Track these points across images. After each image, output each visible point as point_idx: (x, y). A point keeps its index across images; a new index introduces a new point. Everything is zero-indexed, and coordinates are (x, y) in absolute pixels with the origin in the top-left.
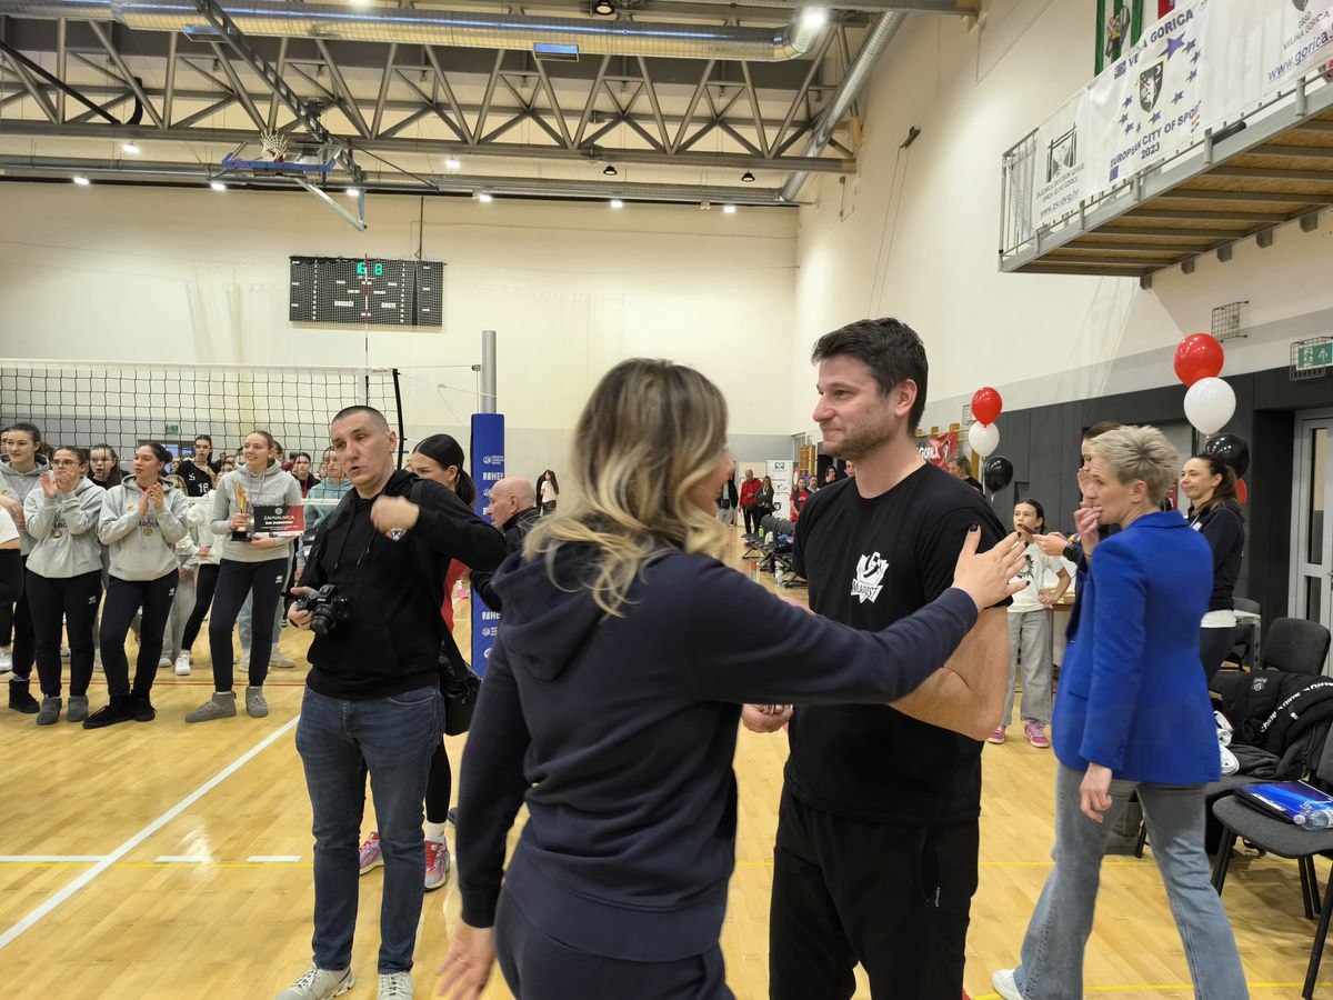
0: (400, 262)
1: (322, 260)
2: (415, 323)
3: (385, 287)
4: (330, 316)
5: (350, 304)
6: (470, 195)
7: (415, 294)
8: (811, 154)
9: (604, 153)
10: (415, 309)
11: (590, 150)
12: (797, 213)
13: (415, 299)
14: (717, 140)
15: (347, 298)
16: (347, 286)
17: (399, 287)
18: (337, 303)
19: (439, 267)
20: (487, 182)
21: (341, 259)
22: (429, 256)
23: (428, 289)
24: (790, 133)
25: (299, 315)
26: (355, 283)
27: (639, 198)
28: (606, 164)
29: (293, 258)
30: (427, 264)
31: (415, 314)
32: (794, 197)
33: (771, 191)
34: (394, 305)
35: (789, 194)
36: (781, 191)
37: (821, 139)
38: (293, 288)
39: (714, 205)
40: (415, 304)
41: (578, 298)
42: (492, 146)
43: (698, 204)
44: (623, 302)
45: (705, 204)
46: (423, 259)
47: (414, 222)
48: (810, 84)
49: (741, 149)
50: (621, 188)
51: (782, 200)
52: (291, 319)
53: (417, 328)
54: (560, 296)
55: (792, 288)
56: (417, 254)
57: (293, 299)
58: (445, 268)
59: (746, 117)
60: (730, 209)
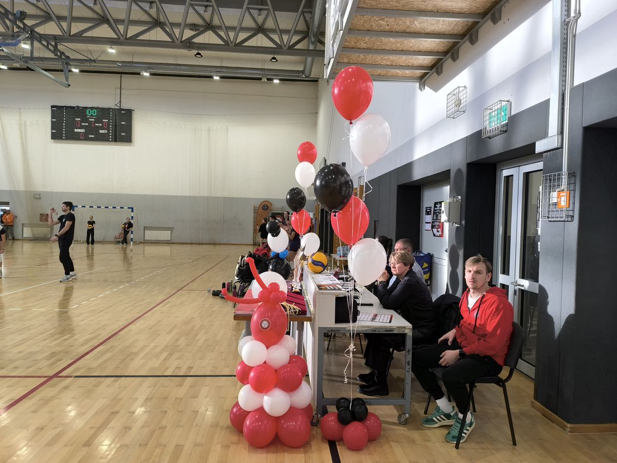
0: (109, 109)
1: (67, 107)
2: (116, 141)
3: (102, 122)
4: (73, 137)
5: (82, 131)
6: (139, 74)
7: (116, 125)
8: (311, 47)
9: (195, 45)
10: (116, 133)
11: (188, 44)
12: (317, 85)
13: (116, 128)
14: (261, 41)
15: (81, 127)
16: (81, 122)
18: (76, 130)
19: (129, 112)
20: (148, 66)
21: (78, 107)
22: (125, 106)
23: (124, 123)
24: (296, 38)
25: (56, 136)
26: (85, 119)
27: (231, 76)
28: (195, 52)
29: (52, 107)
30: (123, 110)
31: (116, 136)
32: (310, 74)
33: (298, 72)
34: (106, 131)
35: (307, 73)
36: (303, 72)
37: (313, 39)
38: (52, 122)
39: (268, 79)
40: (116, 130)
41: (203, 128)
42: (133, 41)
43: (260, 79)
44: (227, 130)
45: (264, 80)
46: (121, 107)
47: (118, 88)
48: (304, 8)
49: (272, 45)
50: (219, 70)
51: (304, 76)
52: (52, 138)
53: (118, 143)
54: (194, 127)
55: (315, 124)
56: (119, 105)
57: (52, 129)
58: (133, 112)
59: (274, 28)
60: (276, 81)
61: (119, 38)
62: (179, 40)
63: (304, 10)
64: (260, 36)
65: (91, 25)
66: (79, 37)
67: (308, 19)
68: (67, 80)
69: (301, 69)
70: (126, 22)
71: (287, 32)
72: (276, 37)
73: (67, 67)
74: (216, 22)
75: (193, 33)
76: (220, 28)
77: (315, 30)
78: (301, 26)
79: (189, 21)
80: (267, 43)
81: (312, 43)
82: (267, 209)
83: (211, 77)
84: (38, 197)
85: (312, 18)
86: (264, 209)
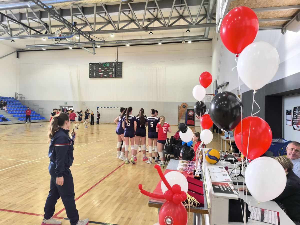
0: (113, 63)
1: (96, 63)
2: (115, 77)
3: (110, 69)
4: (98, 76)
5: (102, 73)
6: (125, 46)
7: (115, 70)
8: (208, 22)
9: (149, 29)
10: (115, 74)
11: (146, 28)
12: (212, 42)
14: (182, 22)
17: (113, 69)
18: (99, 73)
19: (121, 63)
20: (129, 41)
21: (100, 63)
22: (119, 61)
23: (119, 69)
24: (200, 18)
25: (91, 76)
26: (103, 68)
27: (167, 42)
28: (149, 32)
29: (90, 64)
30: (119, 63)
31: (115, 75)
32: (208, 36)
33: (201, 36)
34: (111, 73)
35: (206, 36)
36: (204, 36)
37: (209, 18)
38: (90, 70)
39: (186, 42)
40: (115, 72)
41: (154, 69)
42: (122, 30)
43: (182, 42)
44: (165, 68)
45: (184, 42)
46: (118, 62)
47: (116, 53)
48: (204, 2)
49: (187, 24)
50: (161, 40)
51: (204, 38)
52: (90, 77)
53: (116, 78)
54: (149, 68)
55: (210, 62)
56: (117, 61)
57: (90, 73)
58: (123, 64)
59: (188, 15)
60: (190, 42)
61: (115, 30)
62: (142, 27)
63: (204, 3)
64: (181, 20)
65: (104, 25)
66: (99, 31)
67: (206, 8)
68: (94, 51)
69: (203, 34)
70: (118, 22)
71: (195, 16)
72: (189, 19)
73: (94, 45)
74: (159, 16)
75: (149, 23)
76: (161, 18)
77: (210, 13)
78: (203, 12)
79: (146, 17)
80: (185, 23)
81: (209, 20)
82: (185, 107)
83: (157, 44)
84: (84, 103)
85: (209, 7)
86: (183, 107)
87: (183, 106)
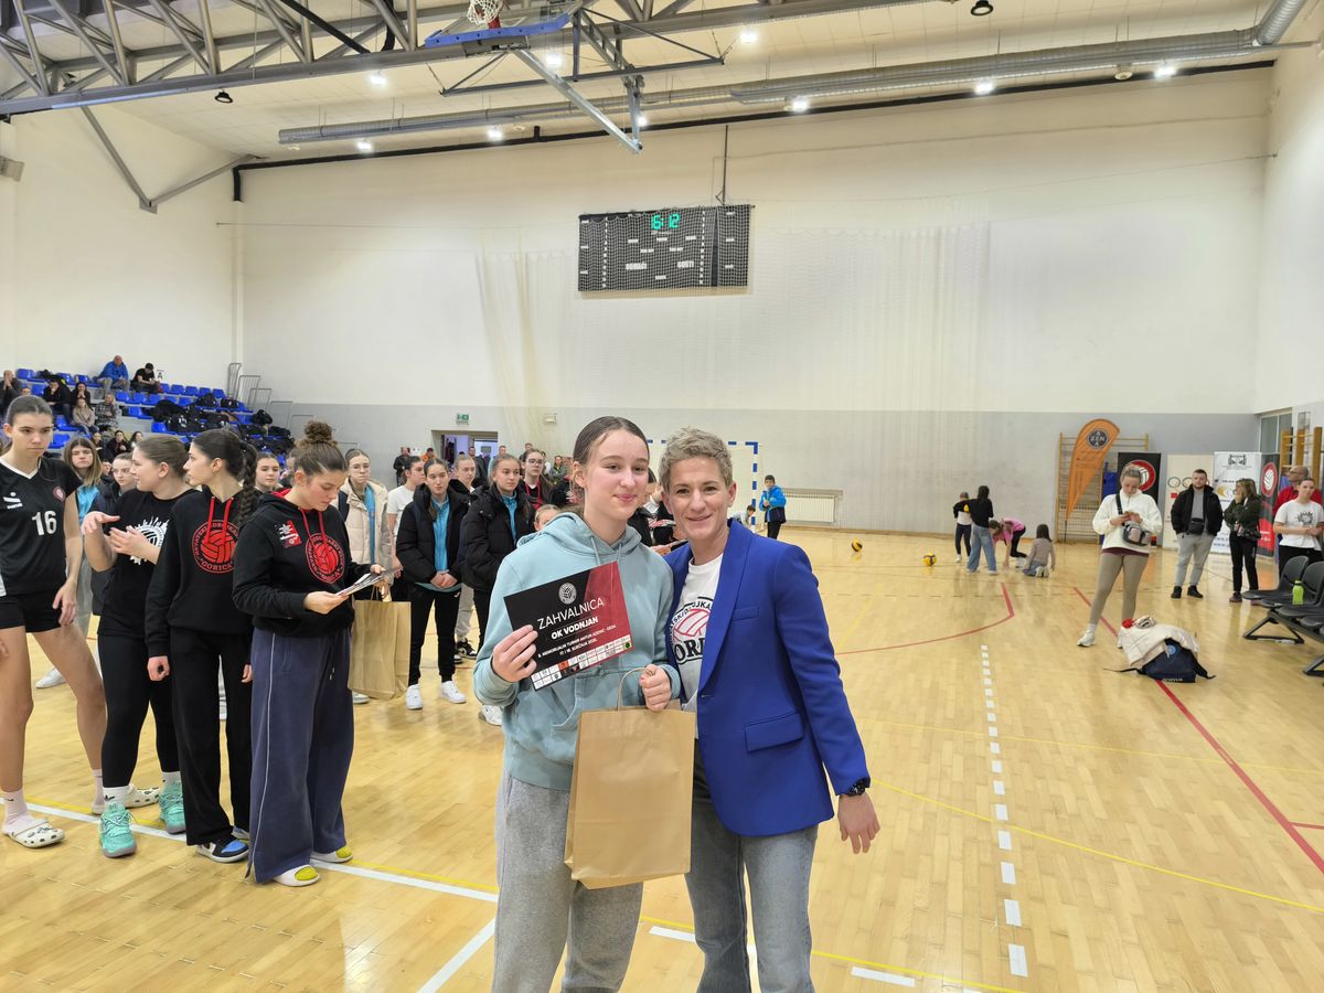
0: (699, 210)
1: (611, 216)
2: (714, 284)
3: (683, 243)
4: (623, 283)
5: (642, 266)
7: (715, 247)
10: (715, 266)
13: (715, 253)
15: (639, 259)
16: (640, 245)
17: (699, 240)
18: (629, 267)
19: (745, 211)
20: (804, 84)
21: (633, 213)
22: (734, 199)
23: (732, 239)
25: (588, 284)
26: (648, 240)
29: (582, 218)
30: (731, 208)
31: (715, 272)
33: (1236, 33)
34: (691, 264)
36: (1256, 32)
38: (581, 251)
40: (714, 259)
44: (988, 230)
46: (727, 203)
47: (718, 158)
50: (991, 65)
51: (1256, 44)
52: (581, 288)
53: (719, 288)
56: (721, 197)
57: (581, 268)
58: (753, 212)
61: (766, 4)
82: (1102, 443)
87: (1094, 434)
